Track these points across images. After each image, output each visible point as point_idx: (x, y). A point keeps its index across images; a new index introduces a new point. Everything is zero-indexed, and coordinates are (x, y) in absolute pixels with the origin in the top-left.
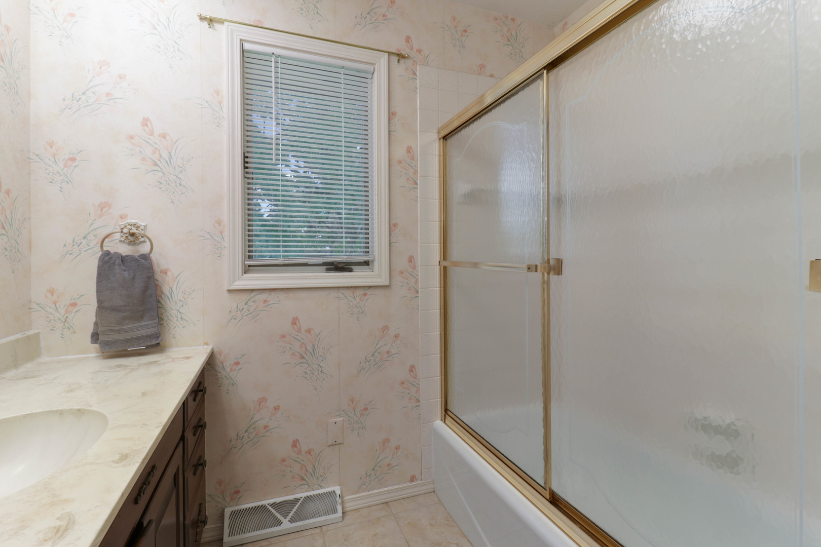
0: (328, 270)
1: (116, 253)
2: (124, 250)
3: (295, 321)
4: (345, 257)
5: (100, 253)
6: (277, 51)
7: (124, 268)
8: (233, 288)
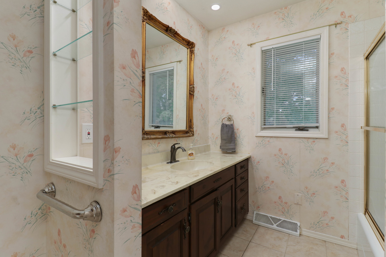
0: (296, 130)
1: (225, 124)
2: (228, 123)
3: (280, 150)
4: (303, 124)
5: (222, 123)
6: (274, 46)
7: (226, 128)
8: (257, 135)
